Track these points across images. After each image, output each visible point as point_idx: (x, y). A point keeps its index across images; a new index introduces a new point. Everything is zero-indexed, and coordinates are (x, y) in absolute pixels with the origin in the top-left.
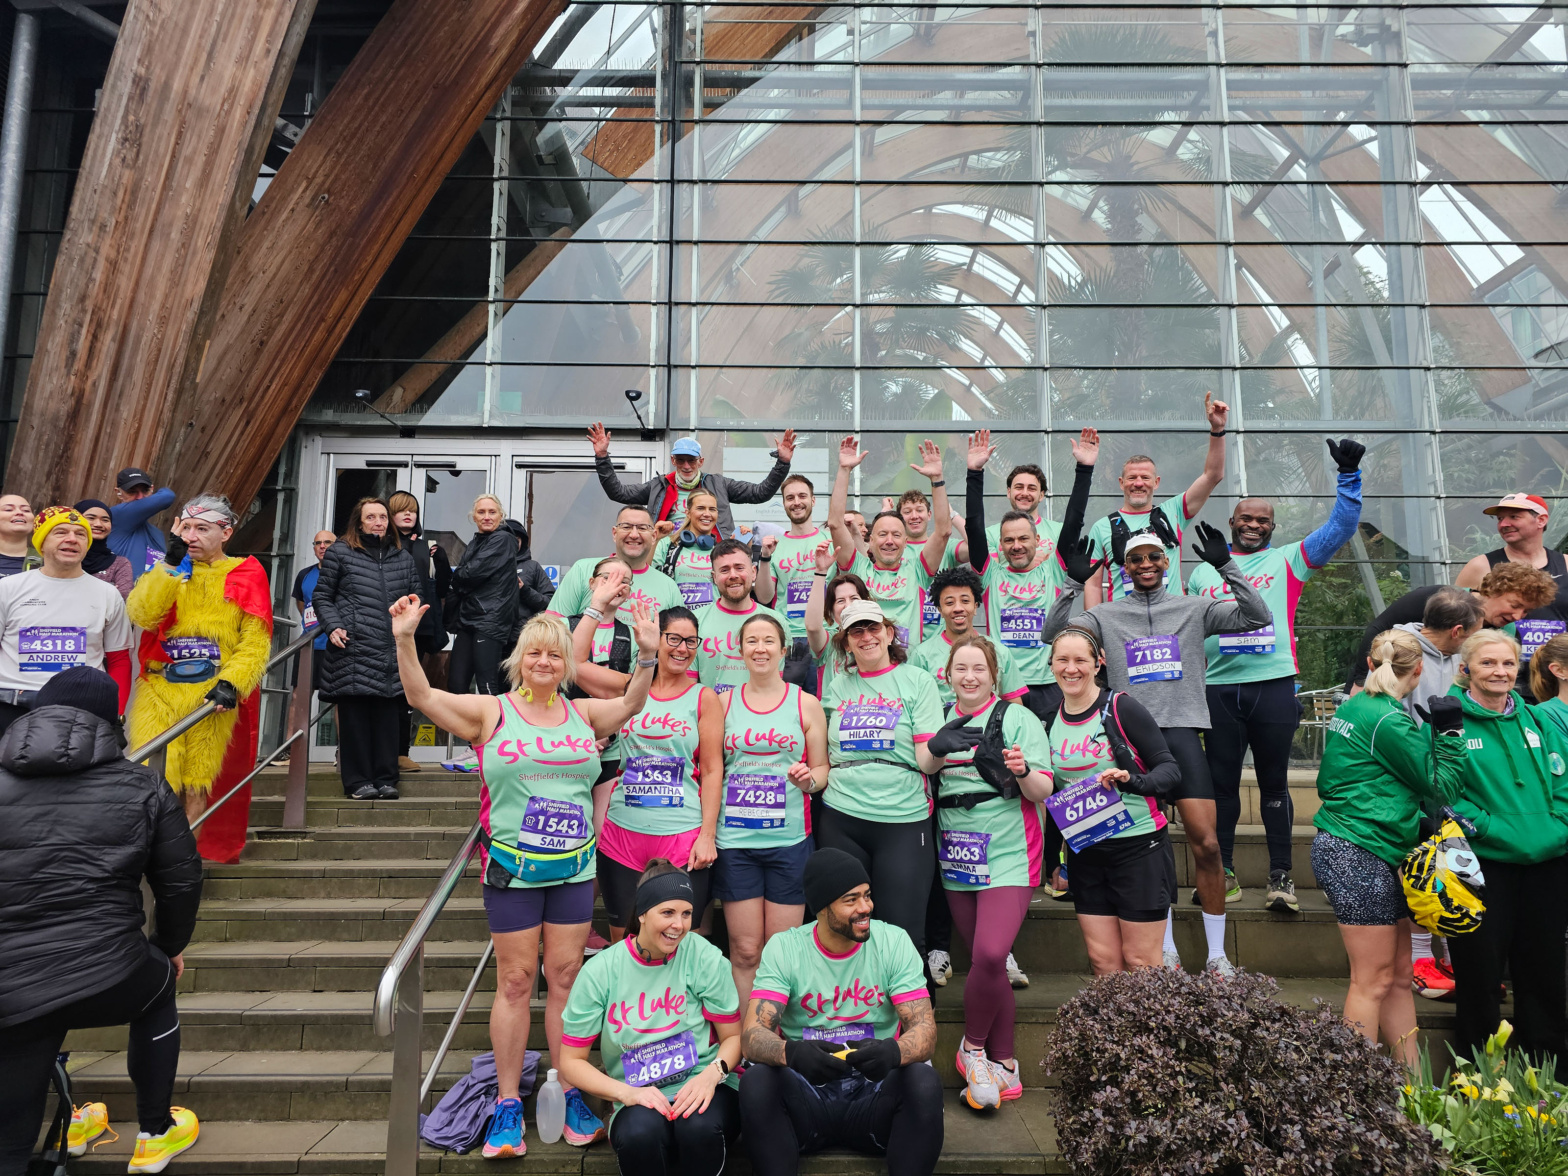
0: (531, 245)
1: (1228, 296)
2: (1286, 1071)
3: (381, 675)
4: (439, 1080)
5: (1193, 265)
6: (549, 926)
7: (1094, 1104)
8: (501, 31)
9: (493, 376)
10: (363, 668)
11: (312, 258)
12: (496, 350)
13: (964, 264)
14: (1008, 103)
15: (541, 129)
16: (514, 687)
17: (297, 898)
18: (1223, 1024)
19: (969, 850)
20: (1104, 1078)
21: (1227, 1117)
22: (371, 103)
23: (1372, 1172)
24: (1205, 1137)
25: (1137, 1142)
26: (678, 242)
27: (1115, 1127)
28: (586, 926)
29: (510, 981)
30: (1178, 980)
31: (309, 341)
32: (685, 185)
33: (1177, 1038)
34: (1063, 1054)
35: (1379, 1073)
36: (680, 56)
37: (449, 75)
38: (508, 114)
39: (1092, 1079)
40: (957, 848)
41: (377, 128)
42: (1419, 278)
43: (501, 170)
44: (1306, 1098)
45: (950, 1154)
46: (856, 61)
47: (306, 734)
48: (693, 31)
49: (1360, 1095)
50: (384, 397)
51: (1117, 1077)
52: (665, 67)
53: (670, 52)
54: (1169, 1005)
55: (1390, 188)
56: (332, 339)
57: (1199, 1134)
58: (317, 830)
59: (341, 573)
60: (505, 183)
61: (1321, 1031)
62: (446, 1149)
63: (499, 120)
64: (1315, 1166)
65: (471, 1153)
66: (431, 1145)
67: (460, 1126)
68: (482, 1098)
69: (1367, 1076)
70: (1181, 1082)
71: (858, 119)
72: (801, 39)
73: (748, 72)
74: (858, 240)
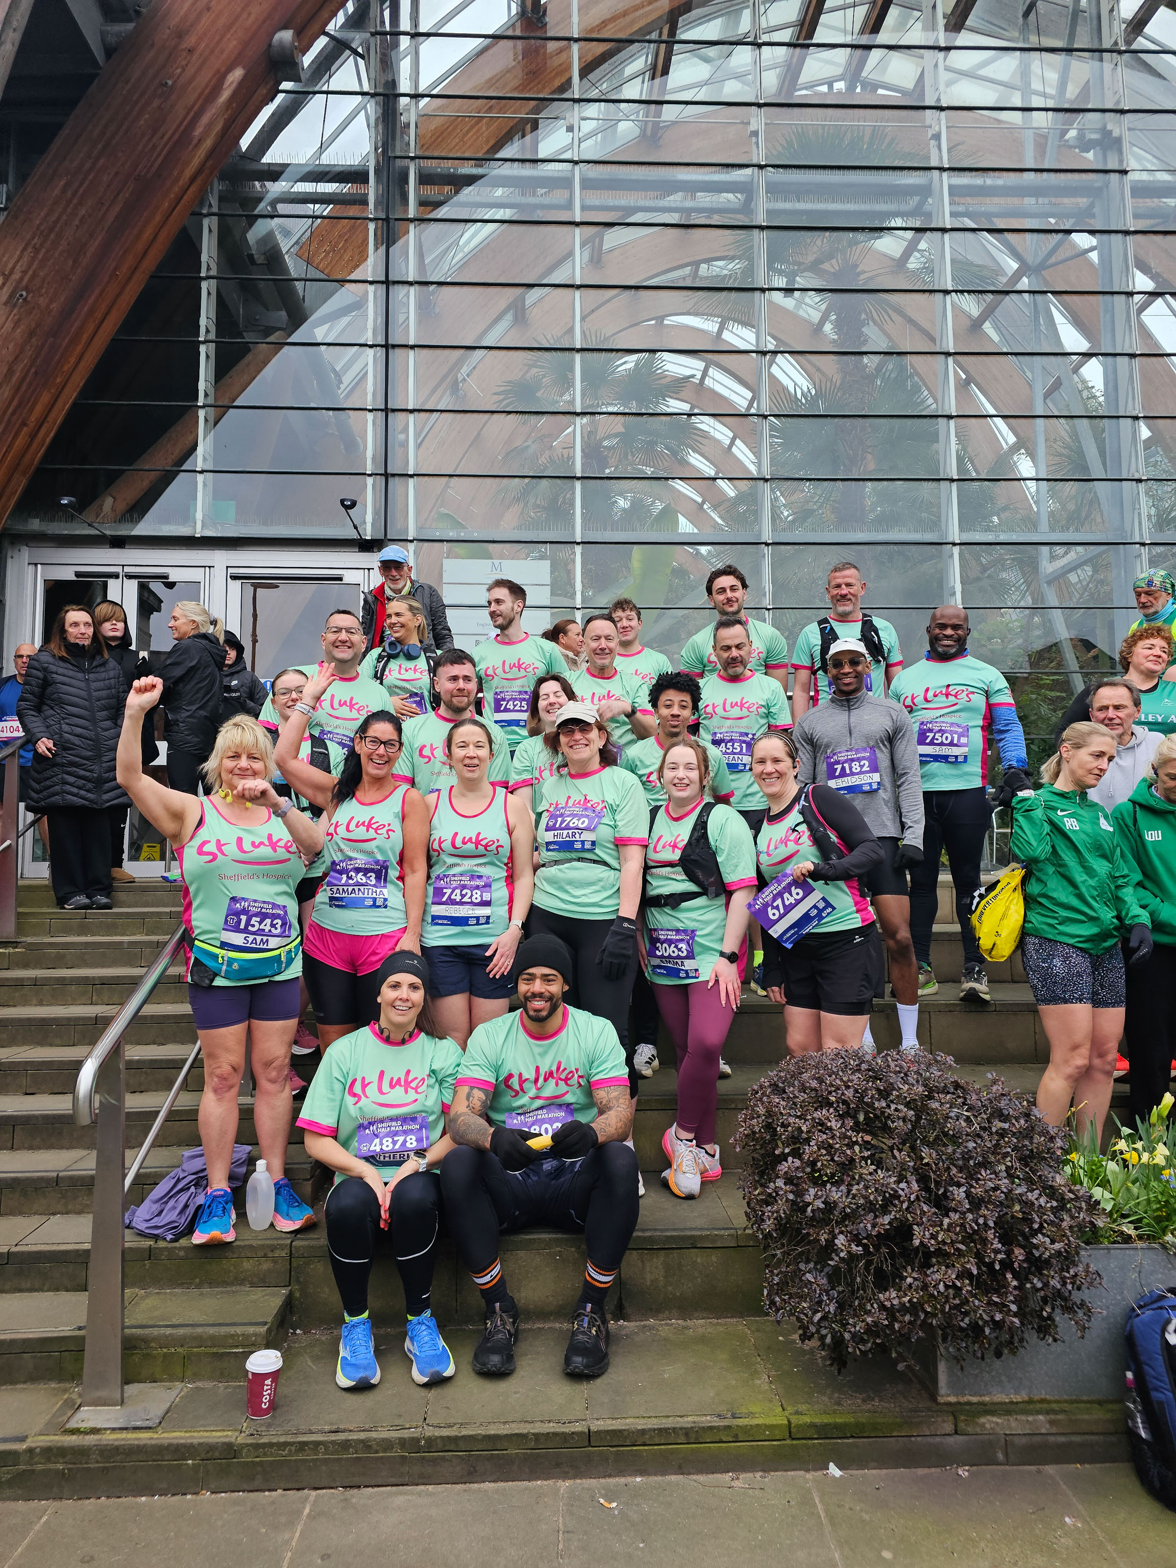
0: (245, 349)
1: (946, 407)
2: (955, 1139)
3: (90, 785)
4: (146, 1174)
5: (922, 379)
7: (777, 1176)
8: (205, 120)
9: (205, 485)
10: (72, 779)
11: (11, 359)
12: (207, 457)
13: (693, 376)
14: (731, 206)
15: (251, 225)
17: (9, 1006)
18: (897, 1096)
20: (787, 1151)
21: (898, 1182)
22: (69, 194)
23: (1031, 1228)
24: (877, 1201)
25: (815, 1208)
26: (394, 346)
27: (795, 1195)
28: (293, 1023)
29: (217, 1076)
31: (10, 447)
32: (401, 286)
33: (856, 1111)
34: (752, 1130)
35: (1043, 1139)
36: (394, 151)
37: (152, 166)
38: (215, 210)
39: (777, 1152)
41: (77, 223)
42: (1133, 388)
43: (209, 268)
44: (972, 1163)
45: (647, 1230)
46: (576, 159)
47: (14, 844)
48: (407, 125)
49: (1025, 1160)
50: (94, 506)
51: (799, 1148)
52: (378, 162)
53: (384, 147)
54: (849, 1080)
55: (1108, 297)
56: (35, 445)
57: (872, 1198)
58: (29, 940)
59: (46, 683)
60: (213, 282)
61: (991, 1102)
62: (156, 1237)
63: (206, 216)
64: (978, 1224)
65: (181, 1241)
66: (141, 1234)
67: (170, 1216)
68: (193, 1189)
69: (1031, 1143)
70: (857, 1151)
71: (578, 220)
72: (524, 136)
73: (465, 169)
74: (578, 346)
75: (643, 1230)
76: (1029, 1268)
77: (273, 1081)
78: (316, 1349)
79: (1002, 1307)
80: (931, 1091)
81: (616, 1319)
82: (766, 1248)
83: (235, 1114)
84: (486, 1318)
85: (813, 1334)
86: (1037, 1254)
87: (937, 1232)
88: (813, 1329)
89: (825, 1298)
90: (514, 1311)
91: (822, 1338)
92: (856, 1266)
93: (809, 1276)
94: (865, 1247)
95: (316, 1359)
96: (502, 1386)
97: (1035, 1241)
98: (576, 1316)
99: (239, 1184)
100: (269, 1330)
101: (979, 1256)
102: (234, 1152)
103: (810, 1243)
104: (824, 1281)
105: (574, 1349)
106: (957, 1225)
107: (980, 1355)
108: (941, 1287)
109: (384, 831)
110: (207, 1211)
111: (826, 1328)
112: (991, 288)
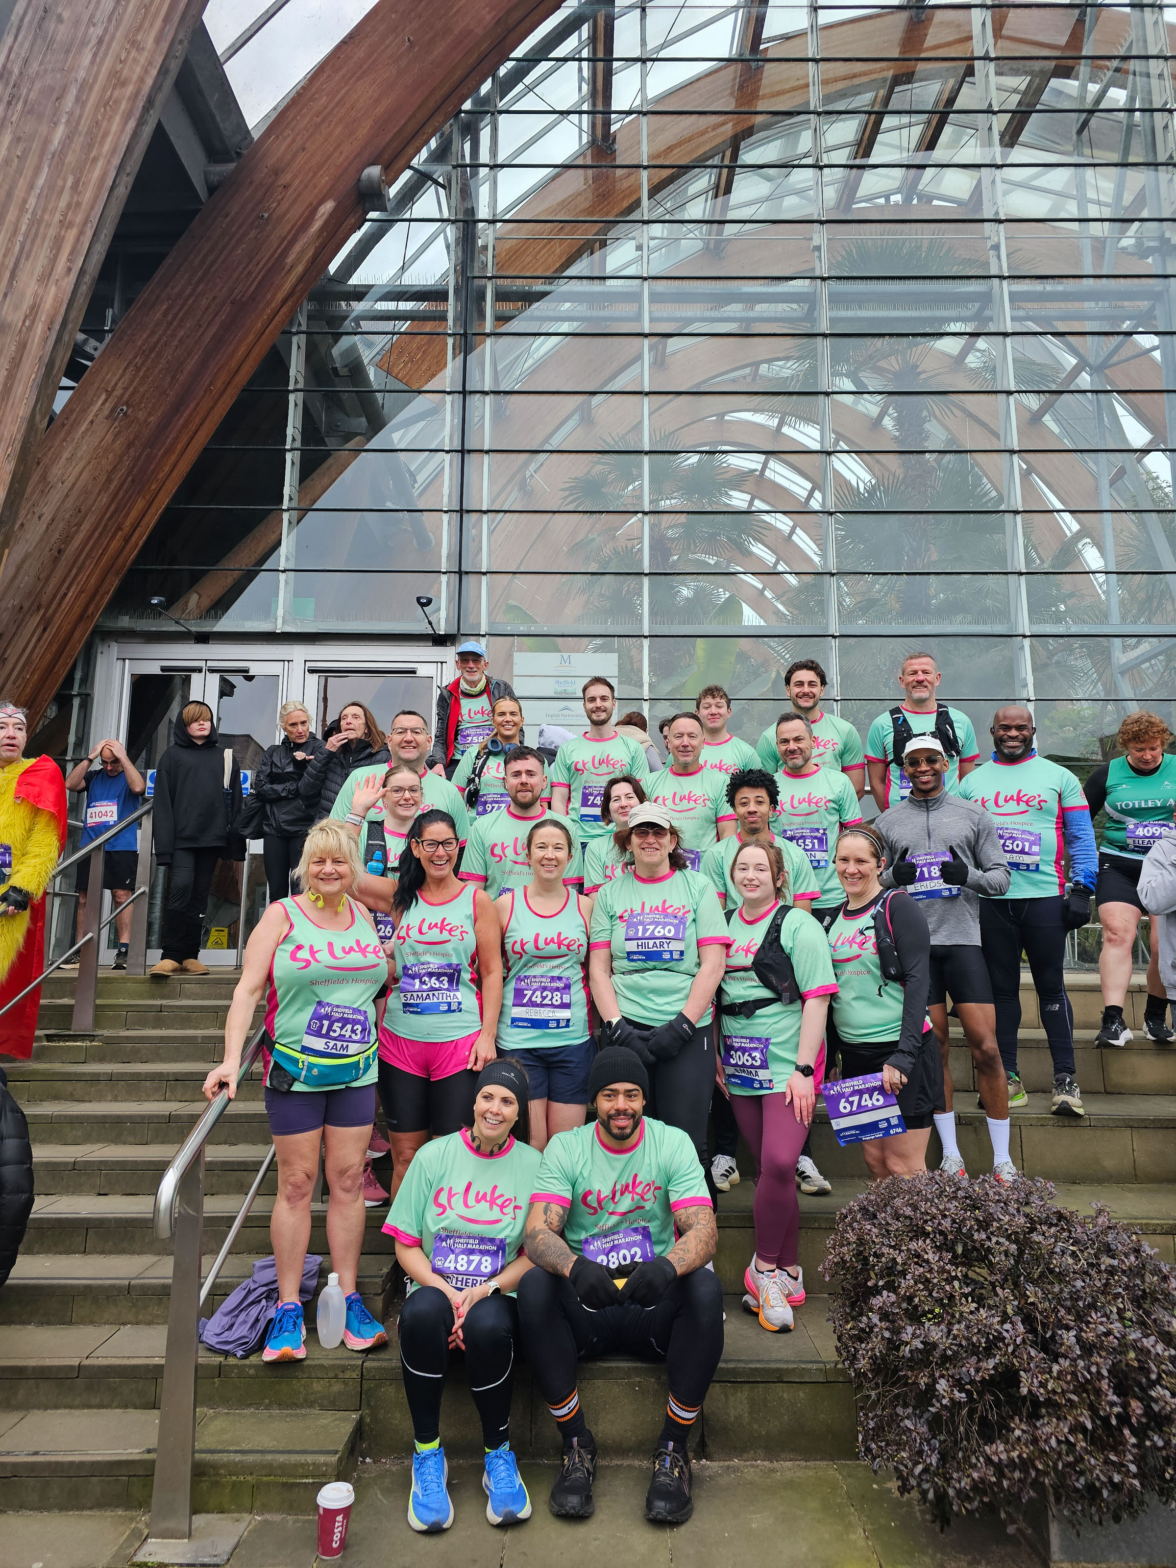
0: (326, 455)
1: (1013, 502)
2: (1061, 1277)
4: (221, 1284)
5: (983, 470)
7: (871, 1310)
8: (297, 248)
9: (287, 583)
11: (110, 468)
12: (289, 557)
13: (756, 470)
15: (336, 341)
17: (85, 1101)
18: (999, 1228)
19: (750, 1055)
20: (881, 1283)
21: (1002, 1322)
22: (169, 319)
23: (1148, 1378)
24: (980, 1343)
25: (913, 1348)
26: (469, 451)
27: (892, 1332)
28: (368, 1129)
31: (106, 549)
32: (478, 396)
33: (954, 1242)
34: (842, 1258)
35: (1156, 1278)
36: (472, 271)
37: (246, 291)
38: (304, 328)
39: (869, 1284)
40: (739, 1053)
41: (175, 344)
43: (296, 382)
44: (1081, 1304)
45: (730, 1361)
46: (645, 275)
47: (96, 937)
48: (485, 248)
49: (1138, 1301)
50: (179, 604)
51: (894, 1282)
52: (457, 282)
53: (462, 268)
56: (128, 548)
57: (975, 1339)
58: (106, 1033)
60: (300, 395)
61: (1098, 1236)
62: (226, 1353)
63: (295, 334)
64: (1090, 1373)
65: (251, 1357)
66: (211, 1349)
67: (241, 1331)
68: (264, 1302)
69: (1143, 1282)
70: (957, 1287)
71: (647, 331)
72: (592, 253)
73: (539, 287)
74: (647, 449)
75: (726, 1361)
76: (1147, 1424)
77: (347, 1190)
78: (387, 1481)
79: (1120, 1467)
80: (1032, 1221)
81: (699, 1458)
82: (860, 1387)
83: (308, 1223)
84: (563, 1454)
85: (913, 1487)
86: (1156, 1408)
87: (1047, 1380)
88: (913, 1482)
89: (926, 1448)
90: (592, 1447)
91: (924, 1493)
92: (959, 1413)
93: (908, 1423)
94: (969, 1393)
95: (386, 1492)
96: (581, 1531)
97: (1153, 1394)
98: (658, 1455)
99: (310, 1298)
100: (340, 1460)
101: (1093, 1410)
102: (305, 1263)
103: (906, 1384)
104: (925, 1429)
105: (655, 1492)
106: (1067, 1373)
107: (1096, 1519)
108: (1053, 1442)
109: (457, 933)
110: (278, 1326)
111: (927, 1481)
112: (1054, 387)
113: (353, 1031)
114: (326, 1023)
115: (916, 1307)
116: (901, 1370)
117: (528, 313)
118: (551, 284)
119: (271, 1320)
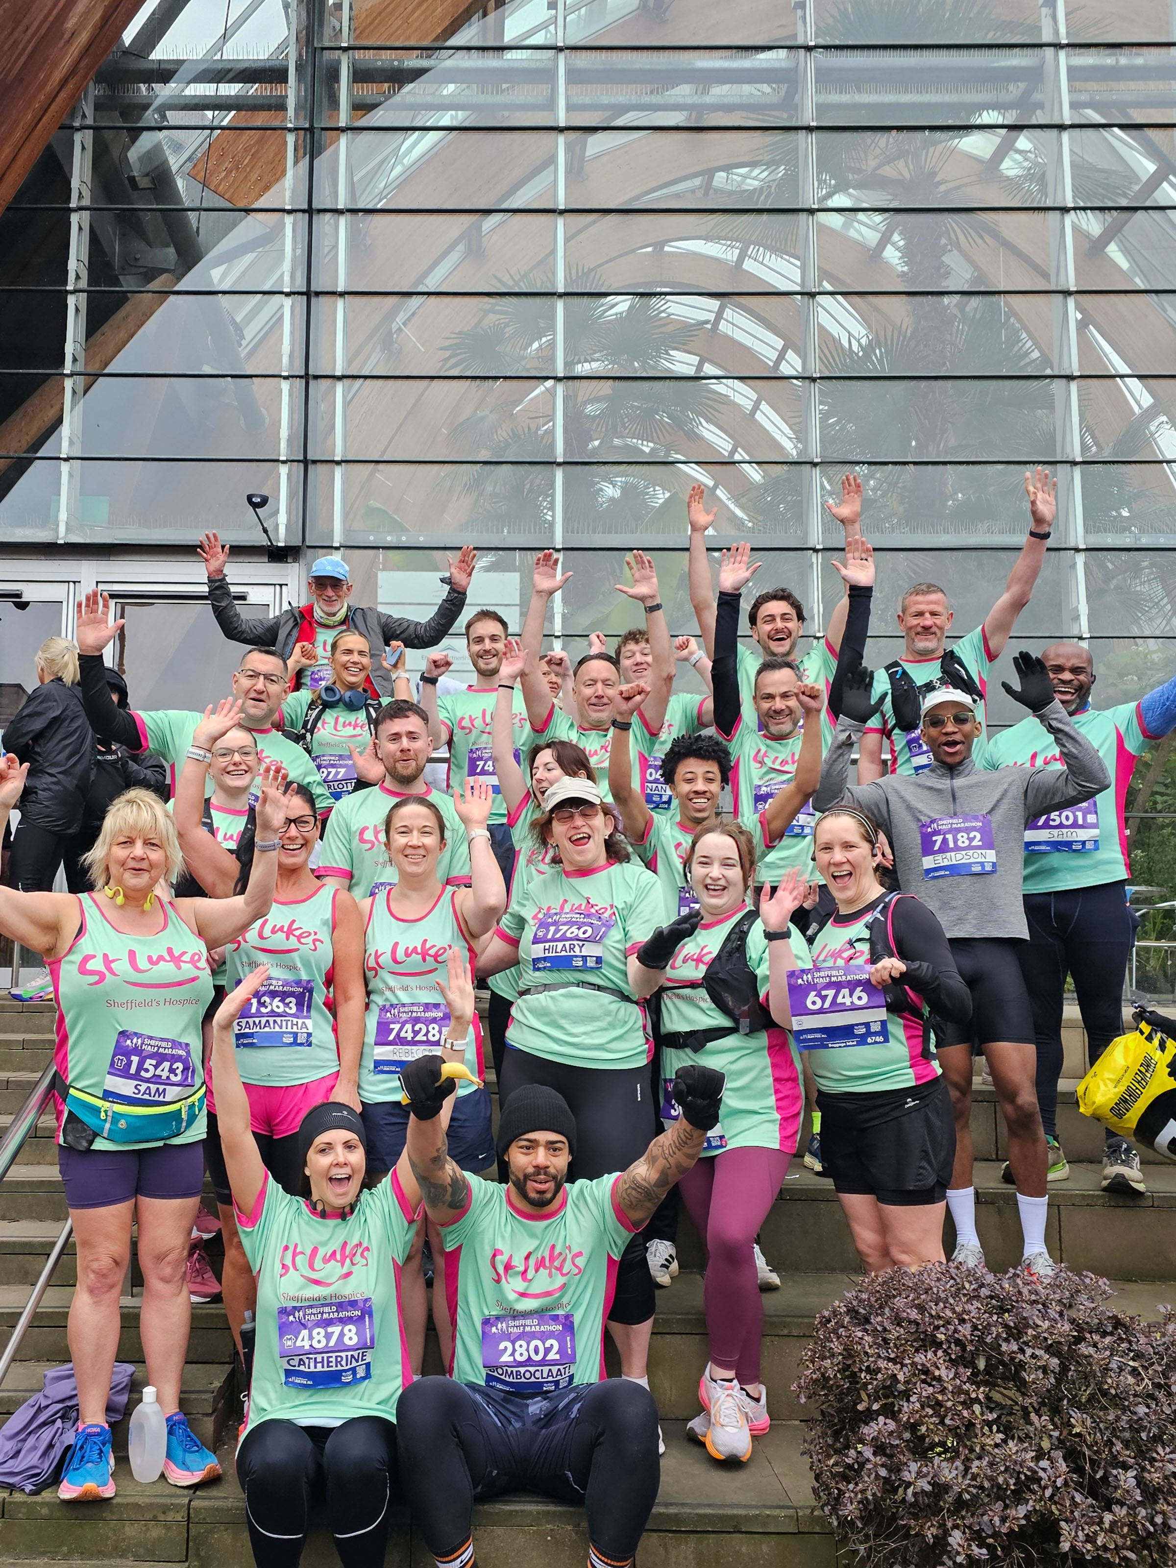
2: (1117, 1401)
6: (146, 1202)
7: (861, 1441)
9: (70, 475)
12: (75, 440)
13: (707, 322)
14: (767, 101)
15: (132, 140)
16: (100, 883)
20: (875, 1407)
21: (1038, 1458)
24: (1008, 1485)
25: (918, 1490)
26: (318, 294)
27: (890, 1471)
28: (192, 1202)
30: (976, 1279)
32: (328, 216)
33: (974, 1355)
34: (823, 1375)
36: (321, 39)
38: (90, 121)
39: (860, 1408)
43: (81, 197)
44: (1143, 1436)
45: (671, 1504)
48: (338, 6)
51: (894, 1404)
52: (300, 55)
53: (307, 34)
54: (964, 1311)
57: (1001, 1480)
60: (86, 215)
62: (11, 1487)
63: (78, 130)
64: (1153, 1524)
65: (43, 1494)
67: (30, 1459)
68: (59, 1422)
70: (978, 1412)
71: (562, 124)
72: (485, 15)
73: (413, 61)
74: (561, 289)
75: (666, 1505)
80: (1079, 1328)
82: (845, 1539)
83: (117, 1323)
87: (1095, 1533)
94: (991, 1549)
99: (117, 1417)
102: (113, 1373)
103: (907, 1536)
106: (1124, 1524)
110: (78, 1454)
112: (1124, 203)
113: (172, 1071)
114: (135, 1059)
115: (922, 1438)
116: (902, 1519)
117: (397, 99)
118: (429, 57)
119: (69, 1447)
